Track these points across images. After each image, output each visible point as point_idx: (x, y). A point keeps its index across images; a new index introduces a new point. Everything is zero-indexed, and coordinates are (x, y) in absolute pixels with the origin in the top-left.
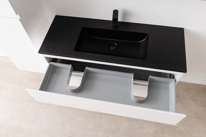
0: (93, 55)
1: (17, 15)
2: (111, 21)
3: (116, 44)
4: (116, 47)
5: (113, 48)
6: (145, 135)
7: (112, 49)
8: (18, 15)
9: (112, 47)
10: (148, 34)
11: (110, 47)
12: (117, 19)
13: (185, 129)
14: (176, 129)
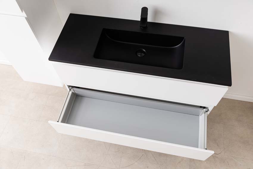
0: (116, 63)
1: (22, 12)
2: (139, 21)
3: (144, 50)
4: (145, 54)
5: (141, 55)
6: (179, 163)
7: (139, 56)
8: (24, 12)
9: (140, 53)
10: (184, 38)
11: (138, 54)
12: (146, 19)
13: (228, 156)
14: (217, 156)
